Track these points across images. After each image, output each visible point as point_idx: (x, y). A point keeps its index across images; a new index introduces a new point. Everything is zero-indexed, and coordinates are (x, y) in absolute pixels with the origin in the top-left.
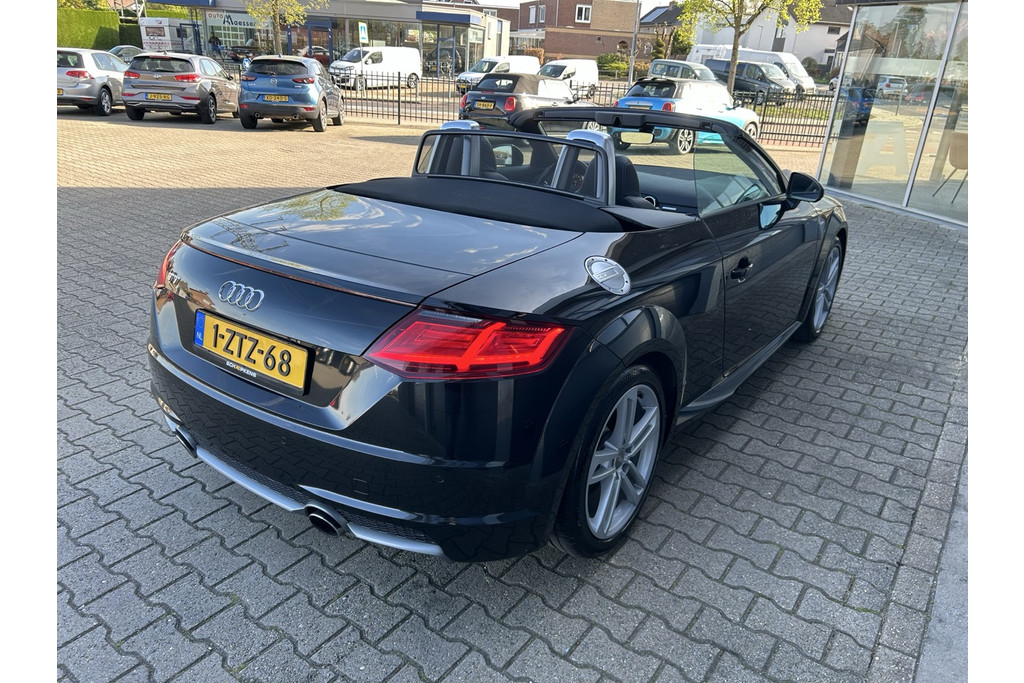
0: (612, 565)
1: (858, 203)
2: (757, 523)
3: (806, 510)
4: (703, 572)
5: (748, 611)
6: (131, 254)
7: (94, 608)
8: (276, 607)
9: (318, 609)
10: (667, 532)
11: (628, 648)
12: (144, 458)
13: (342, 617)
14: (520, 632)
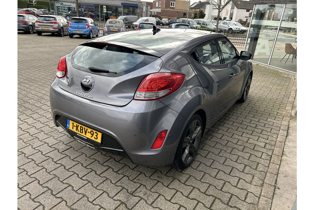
0: (183, 173)
2: (225, 160)
3: (240, 156)
4: (210, 175)
5: (223, 186)
6: (33, 78)
7: (25, 188)
8: (82, 187)
9: (95, 187)
10: (199, 163)
11: (188, 198)
12: (39, 142)
13: (102, 190)
14: (156, 193)
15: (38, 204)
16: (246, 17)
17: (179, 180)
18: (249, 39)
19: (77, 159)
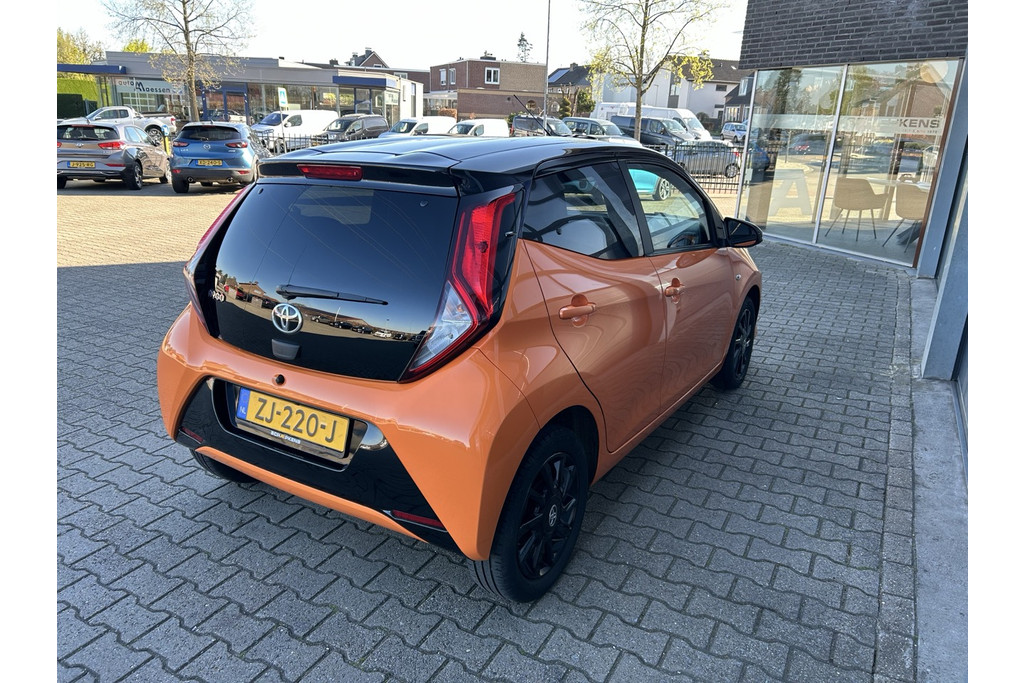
1: (774, 241)
11: (685, 614)
14: (593, 610)
15: (261, 667)
16: (717, 106)
17: (646, 571)
18: (750, 172)
19: (333, 537)
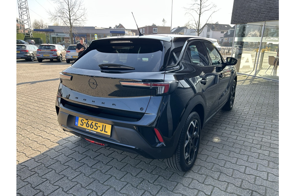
0: (213, 171)
2: (248, 157)
3: (260, 153)
4: (238, 171)
5: (255, 181)
6: (46, 97)
7: (71, 191)
8: (123, 188)
9: (135, 188)
10: (225, 161)
12: (70, 151)
13: (143, 189)
16: (221, 38)
